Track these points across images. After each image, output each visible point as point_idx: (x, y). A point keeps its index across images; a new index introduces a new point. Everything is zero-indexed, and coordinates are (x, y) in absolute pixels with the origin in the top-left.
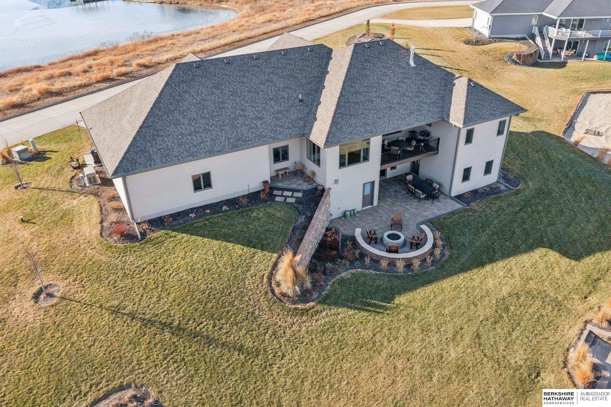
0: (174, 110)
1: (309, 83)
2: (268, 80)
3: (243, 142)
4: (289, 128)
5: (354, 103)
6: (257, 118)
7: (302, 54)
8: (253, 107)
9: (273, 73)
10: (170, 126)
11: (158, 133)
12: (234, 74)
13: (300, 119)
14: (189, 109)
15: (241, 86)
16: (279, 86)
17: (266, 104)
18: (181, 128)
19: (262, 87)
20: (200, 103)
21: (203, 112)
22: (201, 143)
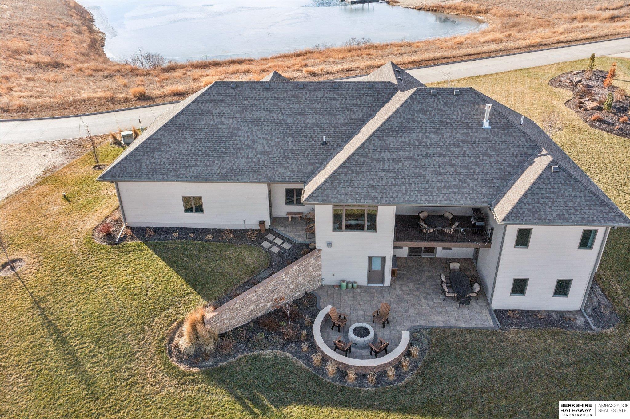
0: (187, 128)
1: (345, 125)
2: (300, 114)
3: (234, 175)
4: (293, 171)
5: (372, 160)
6: (264, 153)
7: (358, 90)
8: (267, 139)
9: (310, 107)
10: (175, 142)
11: (160, 147)
12: (266, 102)
13: (311, 164)
14: (201, 129)
15: (267, 115)
16: (308, 123)
17: (283, 139)
18: (184, 147)
19: (289, 120)
20: (215, 126)
21: (213, 135)
22: (193, 166)
